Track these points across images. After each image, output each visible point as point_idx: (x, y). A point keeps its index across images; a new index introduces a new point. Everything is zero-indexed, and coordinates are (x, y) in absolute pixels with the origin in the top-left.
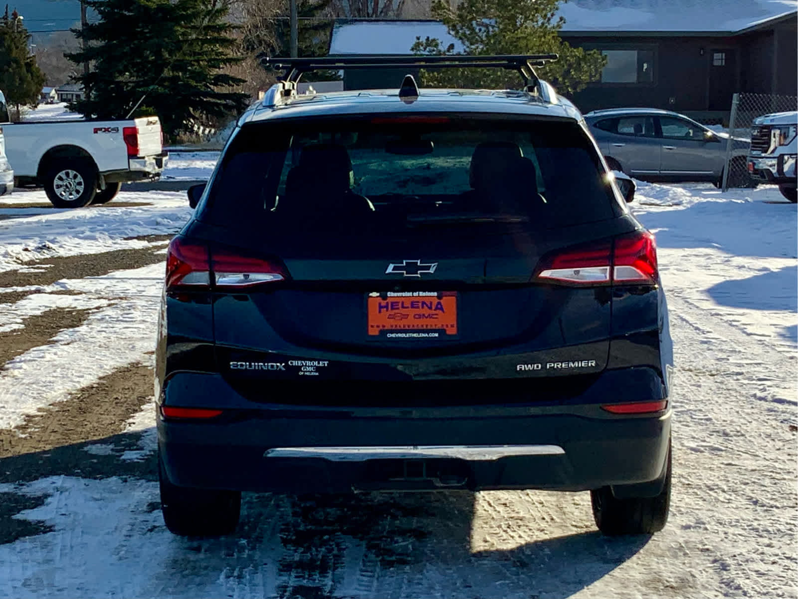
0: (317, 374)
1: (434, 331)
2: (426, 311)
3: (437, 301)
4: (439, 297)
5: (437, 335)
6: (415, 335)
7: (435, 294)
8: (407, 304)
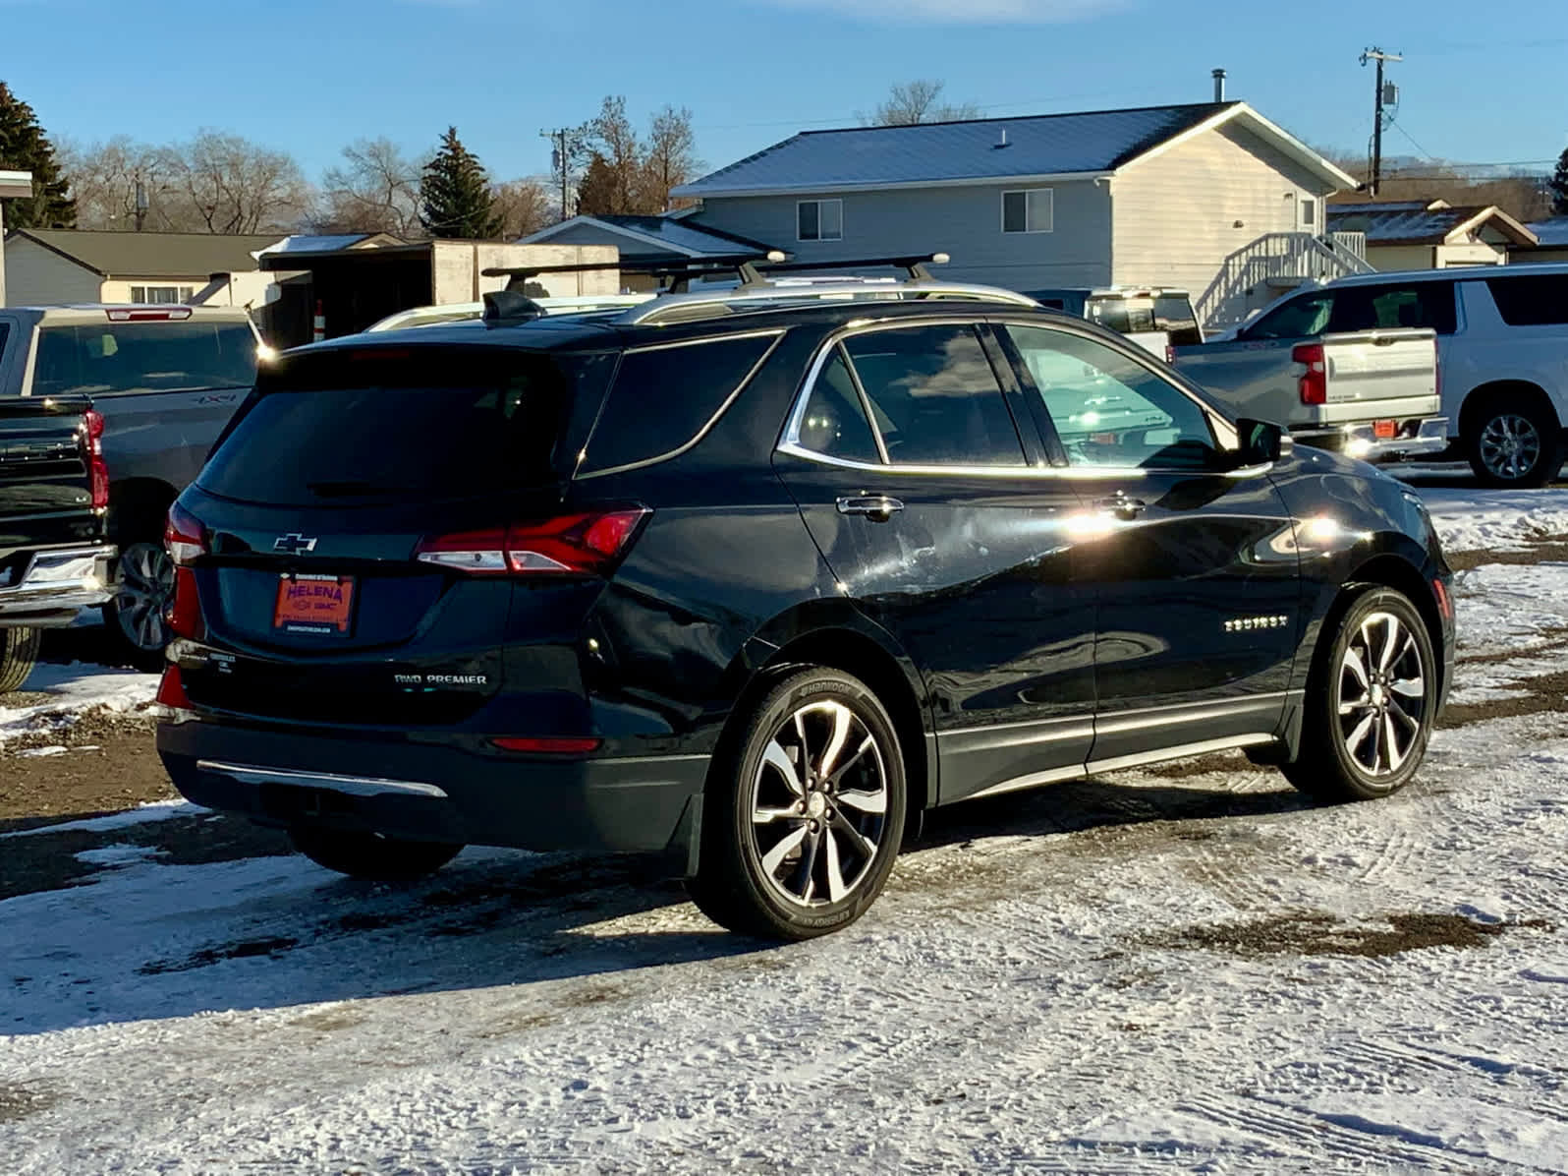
0: (229, 671)
1: (326, 625)
2: (326, 600)
3: (336, 586)
4: (340, 582)
5: (328, 631)
6: (311, 629)
7: (335, 578)
8: (312, 591)
